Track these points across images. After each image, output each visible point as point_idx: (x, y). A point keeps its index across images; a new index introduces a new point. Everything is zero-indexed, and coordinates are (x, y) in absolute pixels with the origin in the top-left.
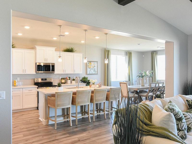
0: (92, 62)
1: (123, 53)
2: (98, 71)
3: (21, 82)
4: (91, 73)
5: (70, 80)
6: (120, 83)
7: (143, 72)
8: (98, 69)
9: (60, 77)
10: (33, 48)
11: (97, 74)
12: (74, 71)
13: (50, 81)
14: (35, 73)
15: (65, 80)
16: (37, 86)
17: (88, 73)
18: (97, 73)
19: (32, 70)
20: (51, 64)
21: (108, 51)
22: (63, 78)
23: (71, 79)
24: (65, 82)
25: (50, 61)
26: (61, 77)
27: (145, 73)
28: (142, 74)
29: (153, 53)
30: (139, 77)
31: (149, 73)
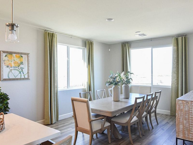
0: (15, 53)
1: (80, 43)
2: (30, 72)
6: (73, 100)
7: (117, 75)
8: (30, 68)
11: (28, 79)
17: (5, 77)
18: (26, 77)
21: (52, 35)
27: (119, 75)
28: (114, 79)
29: (124, 45)
30: (110, 84)
31: (124, 76)
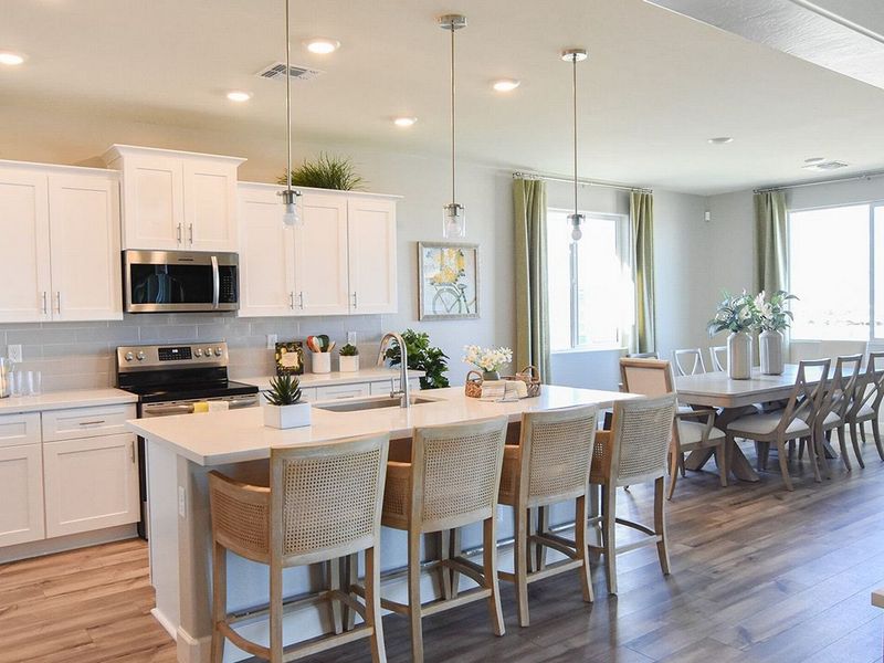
0: (448, 246)
1: (610, 201)
2: (480, 296)
3: (30, 374)
4: (441, 310)
5: (328, 354)
6: (624, 366)
7: (741, 302)
8: (480, 288)
9: (270, 337)
10: (103, 161)
11: (476, 316)
12: (352, 298)
13: (213, 360)
14: (120, 316)
15: (300, 355)
16: (135, 397)
17: (427, 309)
18: (472, 311)
19: (101, 300)
20: (214, 259)
21: (535, 188)
22: (289, 344)
23: (332, 344)
24: (301, 365)
25: (206, 242)
26: (274, 338)
27: (750, 303)
28: (734, 313)
29: (763, 197)
30: (719, 329)
31: (766, 305)
